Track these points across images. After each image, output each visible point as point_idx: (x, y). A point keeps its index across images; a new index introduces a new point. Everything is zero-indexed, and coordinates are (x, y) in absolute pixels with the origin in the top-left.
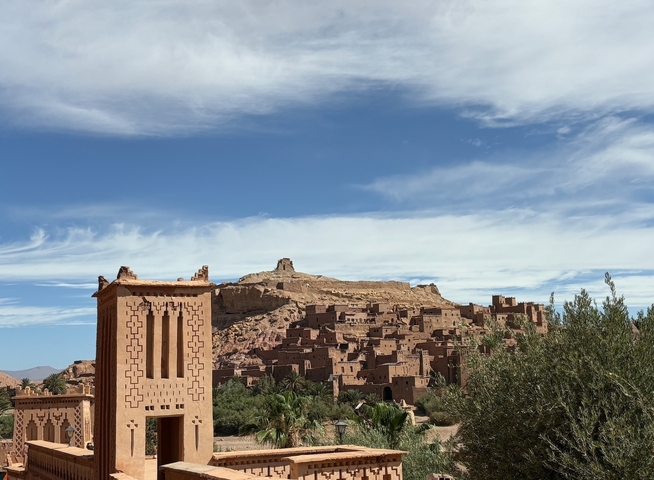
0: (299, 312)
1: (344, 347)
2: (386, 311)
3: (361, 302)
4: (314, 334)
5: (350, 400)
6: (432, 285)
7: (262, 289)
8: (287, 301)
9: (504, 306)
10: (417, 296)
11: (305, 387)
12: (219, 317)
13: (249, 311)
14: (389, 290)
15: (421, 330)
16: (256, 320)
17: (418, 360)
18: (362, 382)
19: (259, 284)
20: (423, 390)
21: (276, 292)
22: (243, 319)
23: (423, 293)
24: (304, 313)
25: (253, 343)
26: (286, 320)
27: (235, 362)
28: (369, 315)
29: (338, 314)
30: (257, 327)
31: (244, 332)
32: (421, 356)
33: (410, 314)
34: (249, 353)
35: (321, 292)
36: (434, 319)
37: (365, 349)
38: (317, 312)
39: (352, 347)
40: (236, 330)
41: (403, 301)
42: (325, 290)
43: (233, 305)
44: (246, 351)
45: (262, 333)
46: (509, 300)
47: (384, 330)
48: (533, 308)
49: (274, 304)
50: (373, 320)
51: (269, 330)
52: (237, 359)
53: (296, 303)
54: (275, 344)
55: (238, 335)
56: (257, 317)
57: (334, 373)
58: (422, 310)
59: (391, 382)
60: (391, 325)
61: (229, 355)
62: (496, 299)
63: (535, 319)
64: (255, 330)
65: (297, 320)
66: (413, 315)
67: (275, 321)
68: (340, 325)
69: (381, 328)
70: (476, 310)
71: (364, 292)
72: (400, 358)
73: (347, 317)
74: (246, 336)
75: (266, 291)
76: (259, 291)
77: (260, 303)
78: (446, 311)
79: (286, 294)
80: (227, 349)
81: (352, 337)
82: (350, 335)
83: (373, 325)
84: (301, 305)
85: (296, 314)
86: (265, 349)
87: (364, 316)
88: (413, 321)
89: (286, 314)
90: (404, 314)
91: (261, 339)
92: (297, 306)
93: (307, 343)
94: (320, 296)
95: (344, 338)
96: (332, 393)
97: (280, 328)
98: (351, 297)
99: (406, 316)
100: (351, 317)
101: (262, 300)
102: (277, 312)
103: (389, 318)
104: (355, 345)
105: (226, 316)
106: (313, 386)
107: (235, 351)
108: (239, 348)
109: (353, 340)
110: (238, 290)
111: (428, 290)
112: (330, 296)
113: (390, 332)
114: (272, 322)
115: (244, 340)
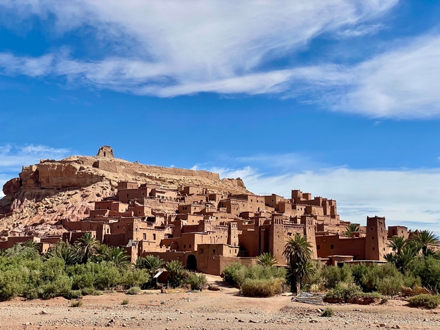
0: (112, 189)
1: (151, 220)
2: (196, 193)
3: (172, 185)
4: (123, 208)
5: (148, 267)
6: (238, 179)
7: (78, 166)
8: (101, 178)
9: (302, 199)
10: (225, 186)
11: (99, 252)
12: (34, 191)
13: (63, 187)
14: (199, 178)
15: (229, 211)
16: (69, 195)
17: (226, 233)
18: (164, 250)
19: (76, 161)
20: (231, 260)
21: (92, 170)
22: (56, 193)
23: (231, 185)
24: (116, 190)
25: (61, 215)
26: (98, 195)
27: (40, 232)
28: (178, 195)
29: (149, 191)
30: (69, 201)
31: (54, 205)
32: (230, 228)
33: (219, 198)
34: (55, 224)
35: (136, 174)
36: (240, 203)
37: (172, 223)
38: (129, 188)
39: (159, 221)
40: (48, 203)
41: (212, 188)
42: (140, 172)
43: (48, 181)
44: (54, 222)
45: (73, 206)
46: (306, 195)
47: (192, 208)
48: (327, 203)
49: (88, 181)
50: (183, 199)
51: (79, 204)
52: (43, 229)
53: (110, 181)
54: (83, 216)
55: (48, 208)
56: (71, 193)
57: (135, 239)
58: (230, 196)
59: (196, 249)
60: (200, 203)
61: (35, 225)
62: (295, 193)
63: (328, 213)
64: (66, 203)
65: (108, 196)
66: (220, 199)
67: (87, 196)
68: (150, 200)
69: (190, 206)
70: (278, 200)
71: (177, 177)
72: (207, 228)
73: (157, 194)
74: (55, 208)
75: (82, 168)
76: (74, 168)
77: (74, 181)
78: (252, 198)
79: (101, 172)
80: (36, 220)
81: (160, 212)
82: (159, 210)
83: (182, 204)
84: (114, 183)
85: (109, 190)
86: (72, 220)
87: (174, 195)
88: (221, 205)
89: (99, 190)
90: (213, 197)
91: (70, 212)
92: (110, 183)
93: (115, 214)
94: (134, 177)
95: (153, 213)
96: (130, 259)
97: (90, 202)
98: (164, 181)
99: (214, 200)
100: (161, 195)
101: (77, 177)
102: (90, 188)
103: (199, 199)
104: (162, 219)
105: (40, 191)
106: (108, 250)
107: (42, 222)
108: (46, 219)
109: (161, 215)
110: (54, 166)
111: (235, 183)
112: (144, 178)
113: (198, 210)
114: (84, 196)
115: (53, 212)
